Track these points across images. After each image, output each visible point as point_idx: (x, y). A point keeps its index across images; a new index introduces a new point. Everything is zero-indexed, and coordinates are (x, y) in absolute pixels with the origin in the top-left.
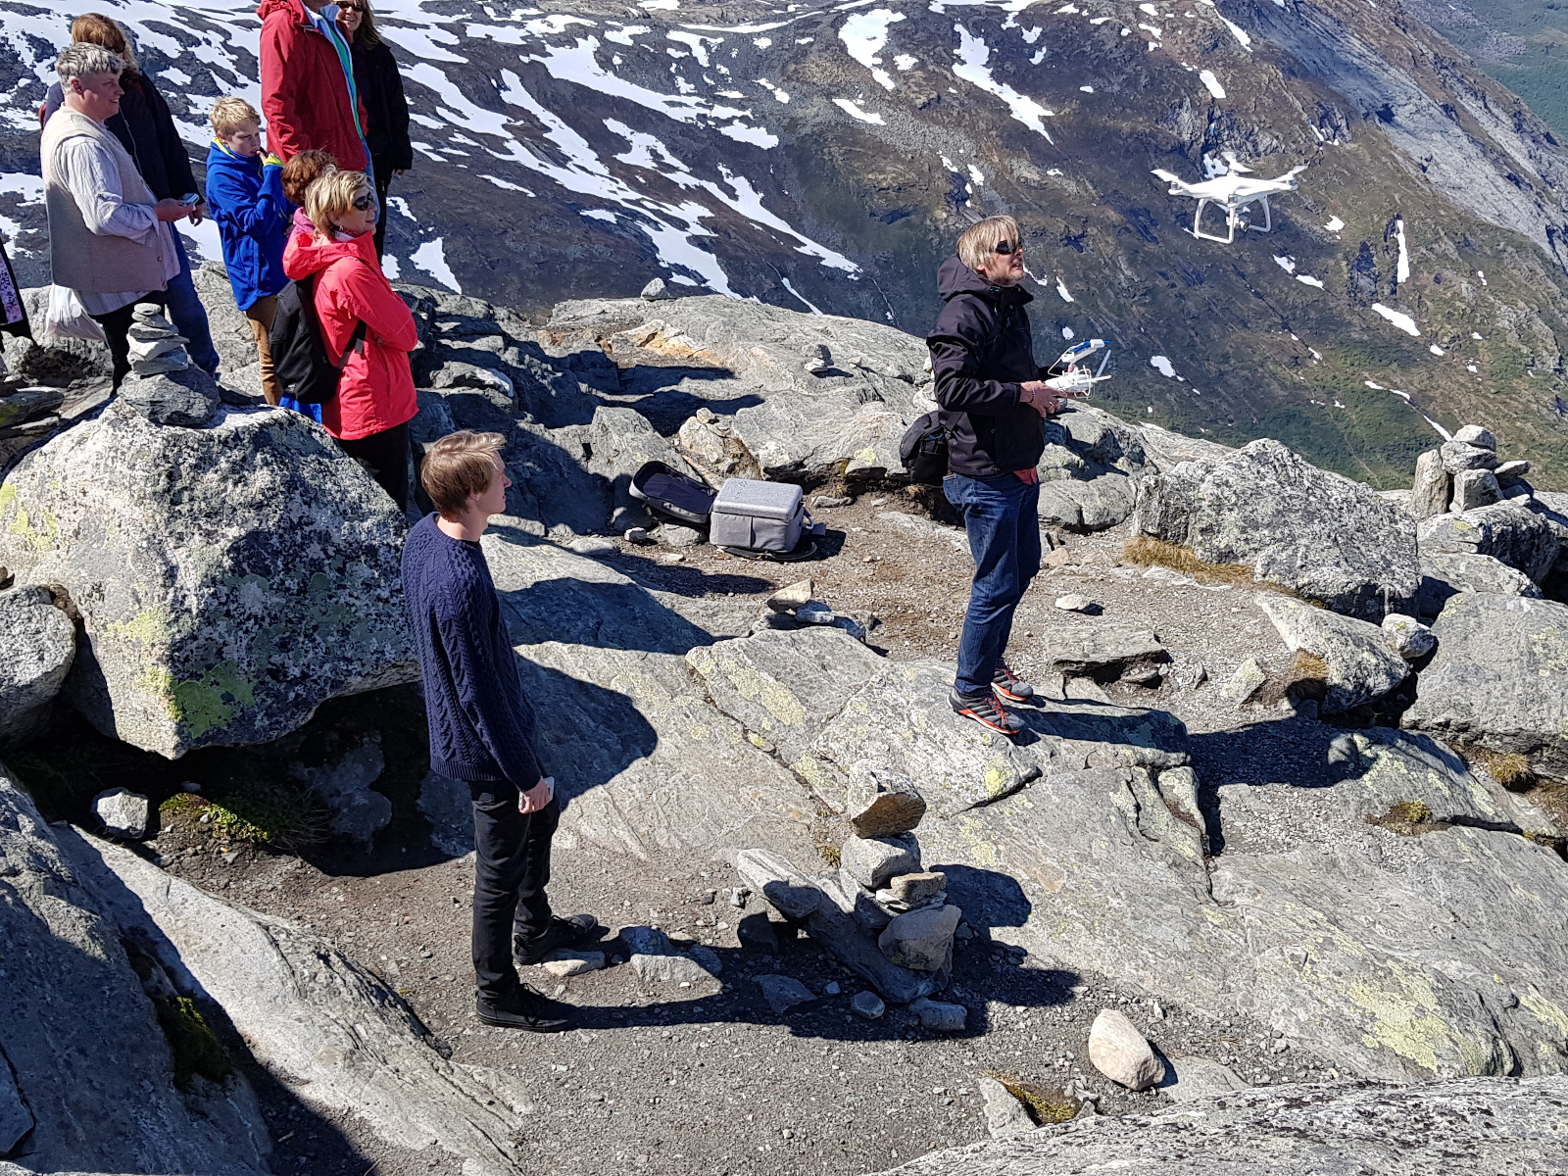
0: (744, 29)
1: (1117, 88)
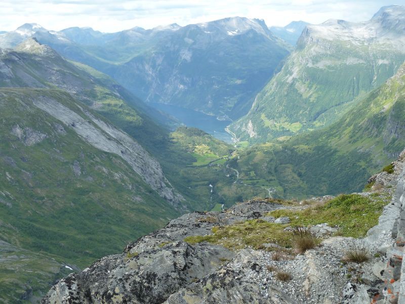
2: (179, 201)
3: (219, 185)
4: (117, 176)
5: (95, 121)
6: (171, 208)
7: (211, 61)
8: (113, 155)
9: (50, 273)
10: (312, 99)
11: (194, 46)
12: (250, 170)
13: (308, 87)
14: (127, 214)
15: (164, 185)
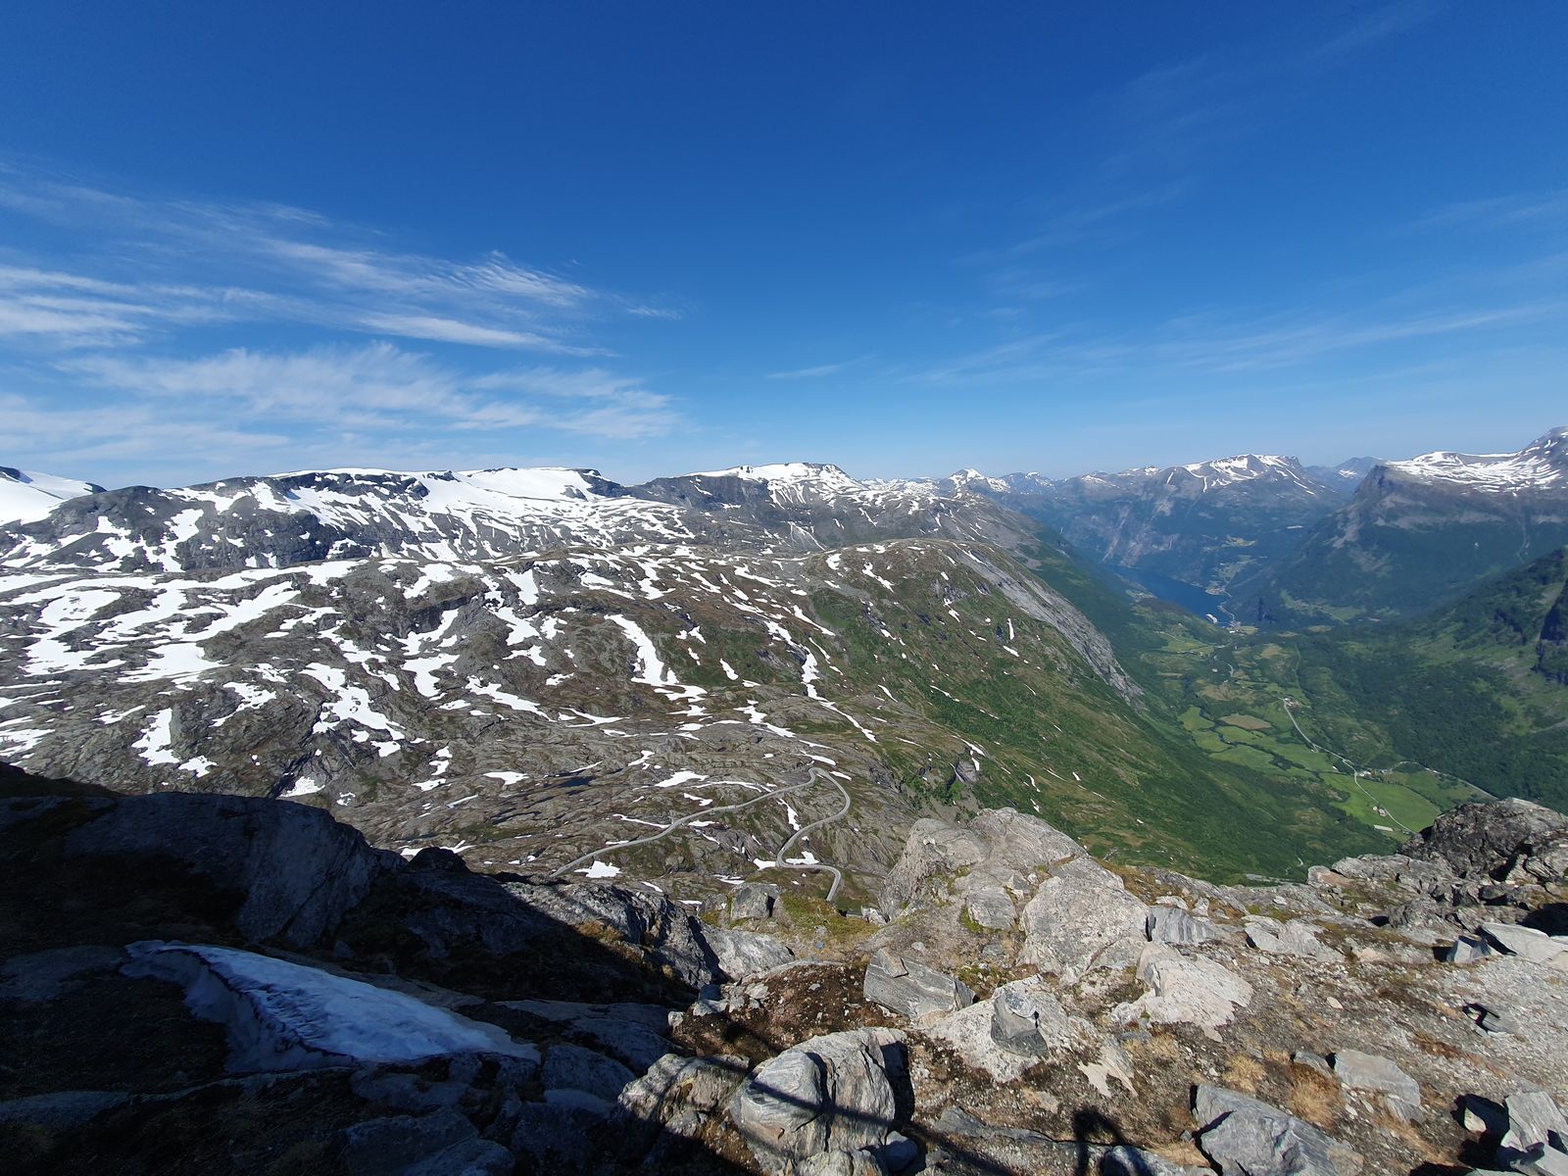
0: (795, 559)
1: (914, 577)
2: (1134, 693)
3: (1200, 681)
4: (1048, 651)
5: (1028, 582)
6: (1122, 700)
7: (1202, 514)
8: (1045, 623)
9: (953, 751)
10: (1380, 575)
11: (1177, 495)
12: (1254, 668)
13: (1374, 555)
14: (1057, 699)
15: (1113, 670)
